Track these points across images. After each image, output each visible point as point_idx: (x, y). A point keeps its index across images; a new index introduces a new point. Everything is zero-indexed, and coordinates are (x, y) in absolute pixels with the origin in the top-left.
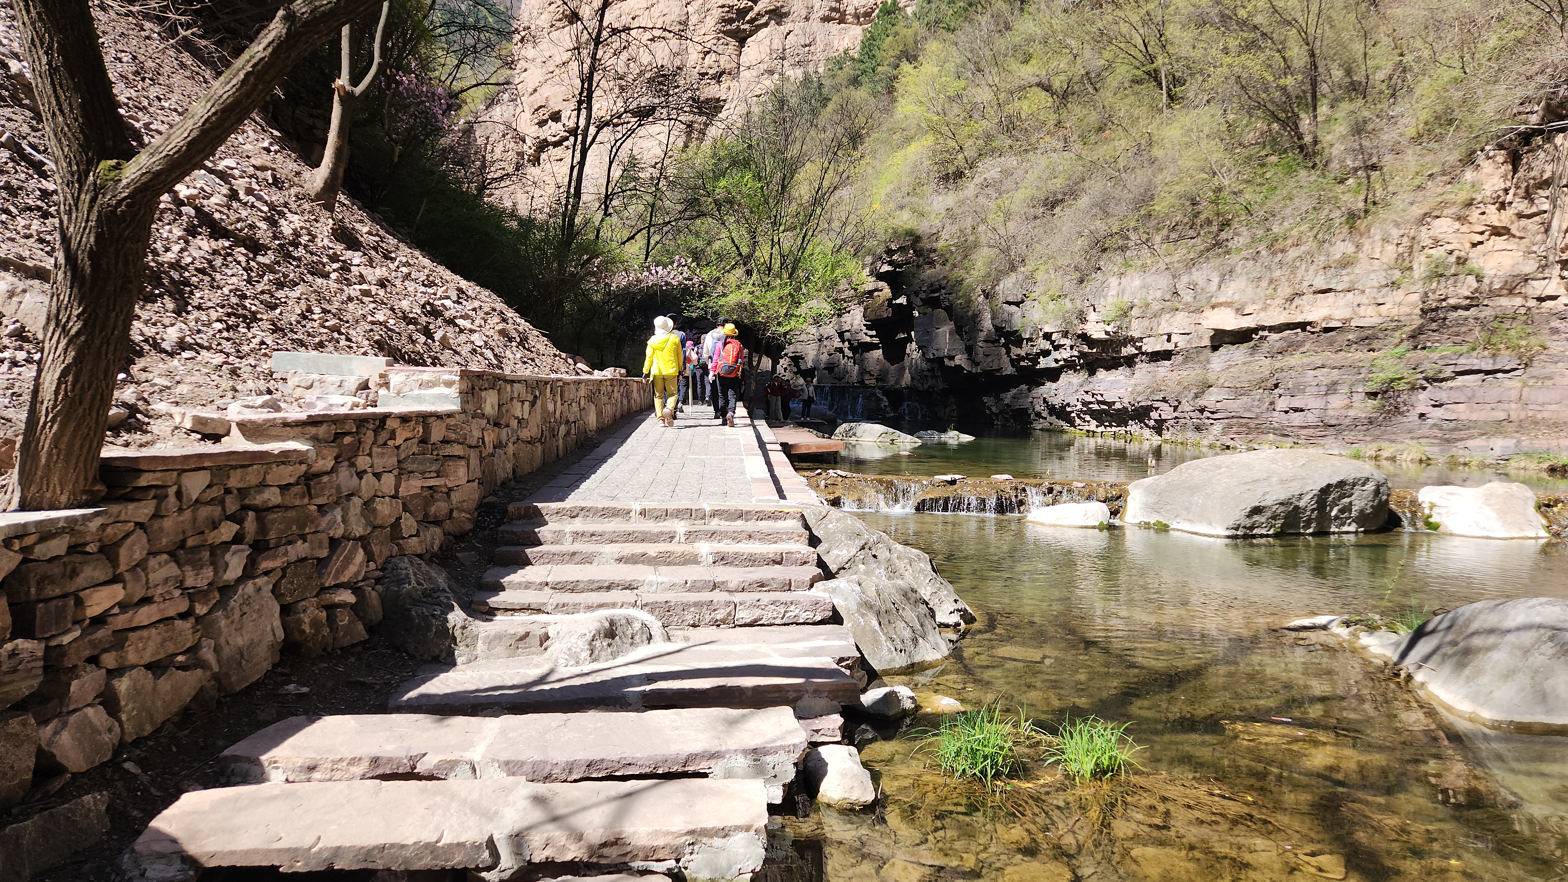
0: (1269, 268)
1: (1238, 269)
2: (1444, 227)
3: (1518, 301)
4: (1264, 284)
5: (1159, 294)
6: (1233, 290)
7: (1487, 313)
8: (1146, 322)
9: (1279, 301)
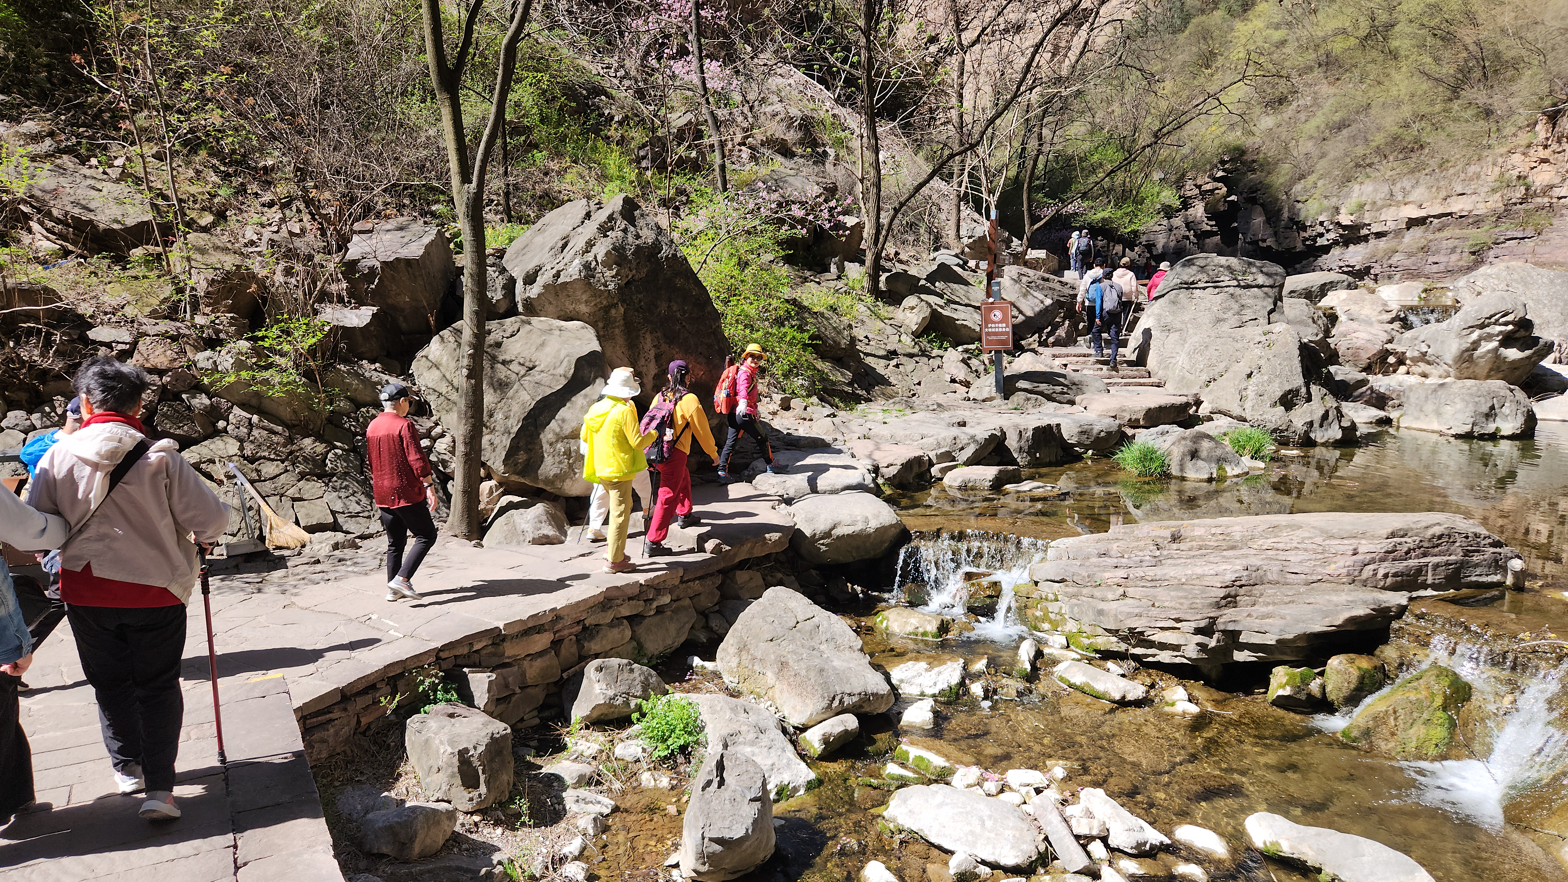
0: (1437, 180)
1: (1421, 181)
2: (1517, 158)
3: (1546, 200)
4: (1434, 190)
5: (1383, 196)
6: (1418, 194)
7: (1531, 206)
8: (1373, 214)
9: (1439, 200)
